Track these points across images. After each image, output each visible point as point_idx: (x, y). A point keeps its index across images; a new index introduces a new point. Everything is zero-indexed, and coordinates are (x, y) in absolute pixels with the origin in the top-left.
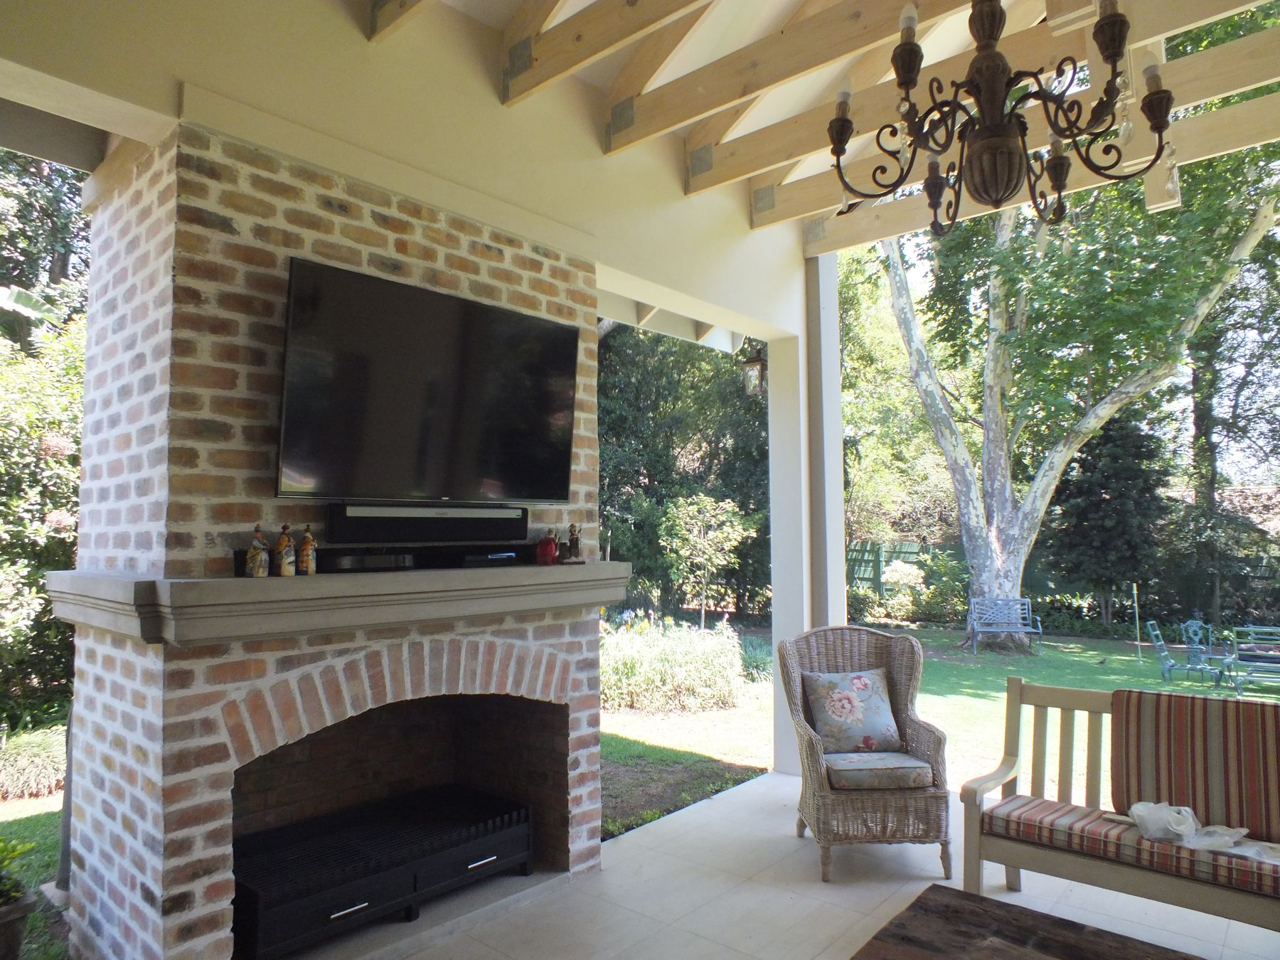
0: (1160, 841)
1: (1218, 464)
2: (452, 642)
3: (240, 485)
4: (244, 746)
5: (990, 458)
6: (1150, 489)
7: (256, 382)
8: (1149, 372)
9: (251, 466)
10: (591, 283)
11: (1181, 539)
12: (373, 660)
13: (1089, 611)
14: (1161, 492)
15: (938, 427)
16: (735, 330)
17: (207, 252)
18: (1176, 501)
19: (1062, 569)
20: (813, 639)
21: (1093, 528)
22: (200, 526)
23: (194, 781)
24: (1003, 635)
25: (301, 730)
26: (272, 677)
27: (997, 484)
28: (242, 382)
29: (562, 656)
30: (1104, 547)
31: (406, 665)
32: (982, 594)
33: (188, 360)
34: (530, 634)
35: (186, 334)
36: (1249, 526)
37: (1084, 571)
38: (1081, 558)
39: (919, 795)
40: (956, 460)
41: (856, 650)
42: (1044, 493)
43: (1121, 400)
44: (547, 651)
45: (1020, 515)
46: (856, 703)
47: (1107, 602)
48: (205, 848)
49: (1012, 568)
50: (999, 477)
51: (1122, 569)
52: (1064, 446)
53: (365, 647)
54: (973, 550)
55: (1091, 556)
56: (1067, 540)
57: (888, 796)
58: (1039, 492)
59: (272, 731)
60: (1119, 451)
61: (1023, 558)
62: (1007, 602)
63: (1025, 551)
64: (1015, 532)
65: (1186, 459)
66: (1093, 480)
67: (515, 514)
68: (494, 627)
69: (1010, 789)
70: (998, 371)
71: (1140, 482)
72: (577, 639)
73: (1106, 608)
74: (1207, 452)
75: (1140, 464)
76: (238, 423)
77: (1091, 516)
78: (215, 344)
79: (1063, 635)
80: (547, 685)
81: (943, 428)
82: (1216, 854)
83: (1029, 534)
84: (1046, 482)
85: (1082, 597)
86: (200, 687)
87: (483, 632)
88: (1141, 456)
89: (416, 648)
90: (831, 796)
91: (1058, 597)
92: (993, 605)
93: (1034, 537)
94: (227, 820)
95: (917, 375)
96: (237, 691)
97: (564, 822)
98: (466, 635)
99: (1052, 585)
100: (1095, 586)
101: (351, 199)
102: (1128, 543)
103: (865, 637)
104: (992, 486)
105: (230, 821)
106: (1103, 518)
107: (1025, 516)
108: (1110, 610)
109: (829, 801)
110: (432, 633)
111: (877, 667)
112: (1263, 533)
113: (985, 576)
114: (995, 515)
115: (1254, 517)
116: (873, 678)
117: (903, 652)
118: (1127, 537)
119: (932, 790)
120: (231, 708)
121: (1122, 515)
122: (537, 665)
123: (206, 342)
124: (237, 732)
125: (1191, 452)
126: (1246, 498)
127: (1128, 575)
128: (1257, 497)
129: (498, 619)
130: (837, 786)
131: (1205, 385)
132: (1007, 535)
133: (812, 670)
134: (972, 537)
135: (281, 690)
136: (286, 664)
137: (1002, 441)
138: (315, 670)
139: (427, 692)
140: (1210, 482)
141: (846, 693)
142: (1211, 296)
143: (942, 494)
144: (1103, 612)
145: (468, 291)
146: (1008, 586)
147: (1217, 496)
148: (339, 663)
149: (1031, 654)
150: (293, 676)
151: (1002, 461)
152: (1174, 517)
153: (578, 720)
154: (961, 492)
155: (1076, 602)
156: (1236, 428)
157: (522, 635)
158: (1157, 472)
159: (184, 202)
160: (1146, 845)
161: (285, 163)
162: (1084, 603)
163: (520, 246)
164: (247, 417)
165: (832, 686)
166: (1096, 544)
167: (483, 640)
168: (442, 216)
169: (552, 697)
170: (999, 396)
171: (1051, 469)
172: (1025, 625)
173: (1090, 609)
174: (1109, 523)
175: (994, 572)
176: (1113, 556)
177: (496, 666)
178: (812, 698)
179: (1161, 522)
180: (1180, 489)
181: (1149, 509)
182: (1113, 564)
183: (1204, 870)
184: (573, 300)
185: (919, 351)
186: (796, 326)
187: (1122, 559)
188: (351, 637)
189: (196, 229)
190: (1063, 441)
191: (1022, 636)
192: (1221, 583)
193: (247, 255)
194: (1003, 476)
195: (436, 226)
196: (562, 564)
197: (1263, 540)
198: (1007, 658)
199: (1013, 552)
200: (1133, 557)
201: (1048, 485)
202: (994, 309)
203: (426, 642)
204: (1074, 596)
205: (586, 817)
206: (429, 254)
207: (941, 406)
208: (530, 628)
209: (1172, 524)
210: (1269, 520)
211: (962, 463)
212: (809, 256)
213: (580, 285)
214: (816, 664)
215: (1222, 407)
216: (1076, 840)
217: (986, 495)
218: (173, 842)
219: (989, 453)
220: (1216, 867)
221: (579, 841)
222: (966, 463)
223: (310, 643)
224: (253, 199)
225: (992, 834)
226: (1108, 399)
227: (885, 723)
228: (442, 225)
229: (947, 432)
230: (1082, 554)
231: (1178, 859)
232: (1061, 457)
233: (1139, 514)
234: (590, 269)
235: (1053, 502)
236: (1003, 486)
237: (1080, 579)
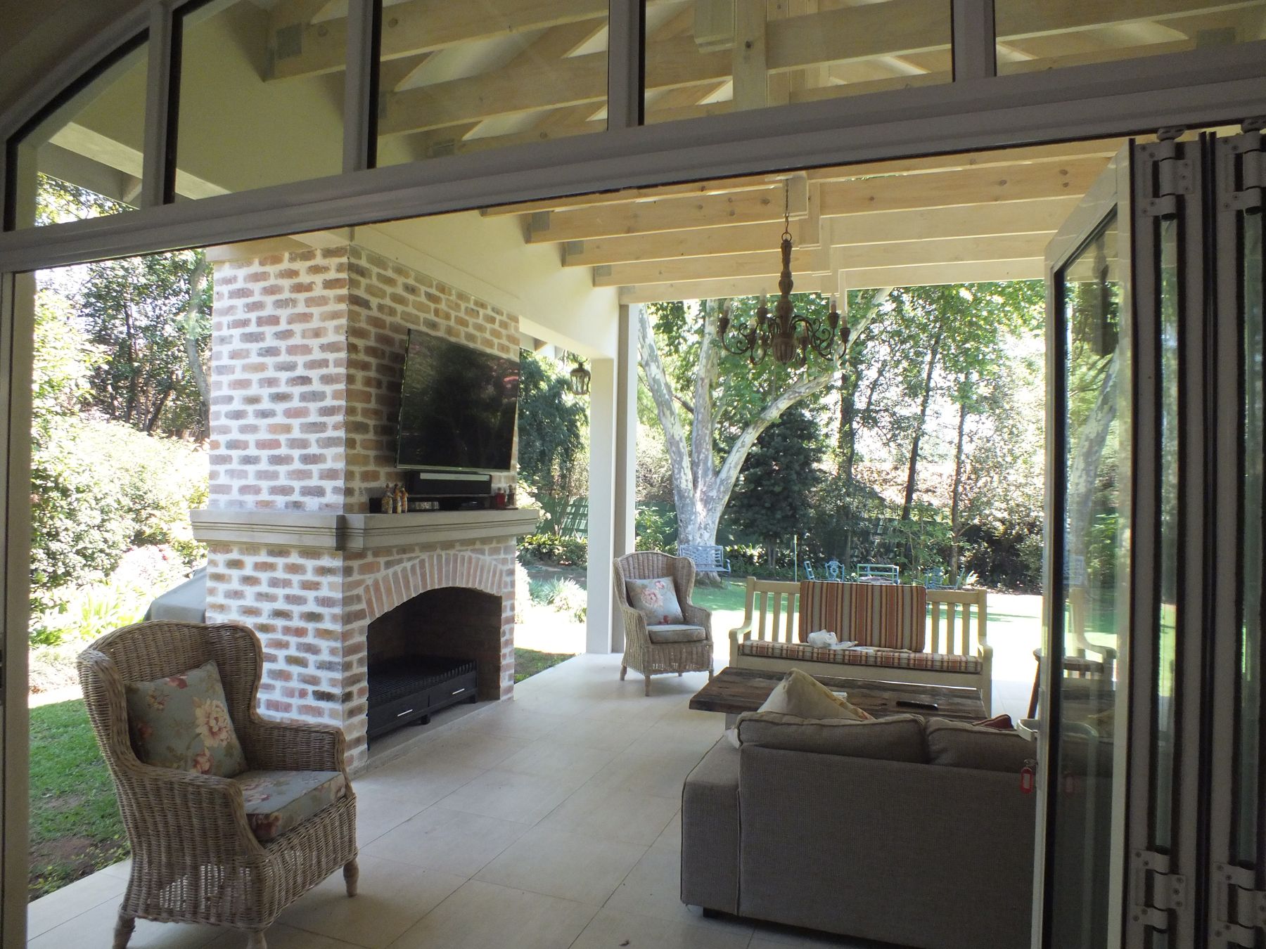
0: (821, 648)
1: (856, 446)
2: (454, 555)
3: (372, 460)
4: (372, 612)
5: (698, 435)
6: (807, 463)
7: (380, 399)
8: (815, 378)
9: (377, 449)
10: (517, 329)
11: (828, 503)
12: (422, 562)
13: (759, 558)
14: (815, 465)
15: (661, 408)
16: (558, 345)
17: (360, 321)
18: (825, 473)
19: (741, 525)
20: (631, 559)
21: (766, 492)
22: (357, 484)
23: (353, 629)
24: (702, 574)
25: (394, 604)
26: (383, 572)
27: (702, 456)
28: (373, 399)
29: (500, 566)
30: (772, 509)
31: (436, 568)
32: (688, 541)
33: (352, 387)
34: (487, 552)
35: (352, 371)
36: (873, 495)
37: (757, 526)
38: (756, 516)
39: (698, 644)
40: (673, 436)
41: (655, 566)
42: (737, 464)
43: (795, 398)
44: (494, 563)
45: (718, 481)
46: (659, 596)
47: (772, 551)
48: (357, 668)
49: (710, 522)
50: (704, 450)
51: (785, 525)
52: (754, 429)
53: (418, 557)
54: (683, 507)
55: (762, 515)
56: (746, 501)
57: (682, 645)
58: (733, 463)
59: (382, 604)
60: (788, 432)
61: (718, 514)
62: (705, 548)
63: (720, 508)
64: (714, 494)
65: (834, 441)
66: (768, 454)
67: (485, 478)
68: (471, 547)
69: (747, 636)
70: (709, 367)
71: (802, 457)
72: (507, 557)
73: (772, 556)
74: (848, 437)
75: (802, 443)
76: (371, 423)
77: (764, 483)
78: (364, 377)
79: (740, 577)
80: (493, 584)
81: (665, 409)
82: (844, 650)
83: (723, 497)
84: (737, 457)
85: (754, 548)
86: (356, 577)
87: (467, 550)
88: (802, 437)
89: (440, 557)
90: (652, 647)
91: (736, 547)
92: (695, 550)
93: (727, 498)
94: (365, 653)
95: (647, 364)
96: (369, 579)
97: (497, 669)
98: (460, 551)
99: (732, 538)
100: (764, 539)
101: (417, 285)
102: (790, 505)
103: (660, 558)
104: (698, 458)
105: (366, 653)
106: (774, 485)
107: (722, 481)
108: (774, 557)
109: (651, 650)
110: (446, 549)
111: (668, 576)
112: (882, 500)
113: (690, 528)
114: (700, 480)
115: (877, 488)
116: (666, 582)
117: (683, 567)
118: (790, 500)
119: (705, 642)
120: (367, 589)
121: (786, 481)
122: (489, 571)
123: (360, 375)
124: (369, 603)
125: (838, 436)
126: (872, 473)
127: (789, 529)
128: (879, 473)
129: (471, 542)
130: (655, 641)
131: (849, 385)
132: (708, 496)
133: (630, 577)
134: (682, 497)
135: (385, 579)
136: (388, 565)
137: (708, 422)
138: (398, 568)
139: (444, 586)
140: (850, 459)
141: (653, 591)
142: (859, 327)
143: (649, 460)
144: (770, 559)
145: (464, 339)
146: (706, 535)
147: (853, 471)
148: (408, 565)
149: (722, 588)
150: (391, 571)
151: (707, 438)
152: (823, 485)
153: (506, 606)
154: (675, 461)
155: (749, 551)
156: (869, 418)
157: (483, 553)
158: (813, 450)
159: (352, 292)
160: (816, 650)
161: (391, 265)
162: (755, 552)
163: (486, 308)
164: (376, 419)
165: (644, 587)
166: (767, 505)
167: (467, 554)
168: (454, 292)
169: (494, 592)
170: (708, 386)
171: (743, 446)
172: (717, 566)
173: (760, 557)
174: (777, 489)
175: (697, 525)
176: (779, 515)
177: (472, 571)
178: (632, 594)
179: (814, 489)
180: (828, 464)
181: (806, 478)
182: (779, 521)
183: (839, 658)
184: (509, 341)
185: (651, 347)
186: (612, 352)
187: (785, 518)
188: (413, 550)
189: (356, 308)
190: (753, 426)
191: (715, 574)
192: (852, 538)
193: (377, 322)
194: (707, 450)
195: (451, 298)
196: (506, 509)
197: (882, 506)
198: (705, 591)
199: (711, 509)
200: (793, 516)
201: (740, 459)
202: (709, 317)
203: (443, 553)
204: (748, 547)
205: (508, 666)
206: (448, 317)
207: (665, 391)
208: (487, 548)
209: (821, 491)
210: (886, 489)
211: (677, 438)
212: (622, 303)
213: (512, 331)
214: (632, 575)
215: (860, 403)
216: (784, 652)
217: (694, 465)
218: (346, 662)
219: (698, 431)
220: (844, 656)
221: (504, 683)
222: (681, 439)
223: (398, 554)
224: (377, 287)
225: (744, 654)
226: (786, 396)
227: (675, 608)
228: (453, 298)
229: (668, 413)
230: (757, 513)
231: (829, 655)
232: (749, 440)
233: (800, 483)
234: (516, 321)
235: (741, 471)
236: (707, 457)
237: (754, 533)
